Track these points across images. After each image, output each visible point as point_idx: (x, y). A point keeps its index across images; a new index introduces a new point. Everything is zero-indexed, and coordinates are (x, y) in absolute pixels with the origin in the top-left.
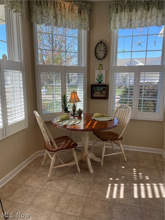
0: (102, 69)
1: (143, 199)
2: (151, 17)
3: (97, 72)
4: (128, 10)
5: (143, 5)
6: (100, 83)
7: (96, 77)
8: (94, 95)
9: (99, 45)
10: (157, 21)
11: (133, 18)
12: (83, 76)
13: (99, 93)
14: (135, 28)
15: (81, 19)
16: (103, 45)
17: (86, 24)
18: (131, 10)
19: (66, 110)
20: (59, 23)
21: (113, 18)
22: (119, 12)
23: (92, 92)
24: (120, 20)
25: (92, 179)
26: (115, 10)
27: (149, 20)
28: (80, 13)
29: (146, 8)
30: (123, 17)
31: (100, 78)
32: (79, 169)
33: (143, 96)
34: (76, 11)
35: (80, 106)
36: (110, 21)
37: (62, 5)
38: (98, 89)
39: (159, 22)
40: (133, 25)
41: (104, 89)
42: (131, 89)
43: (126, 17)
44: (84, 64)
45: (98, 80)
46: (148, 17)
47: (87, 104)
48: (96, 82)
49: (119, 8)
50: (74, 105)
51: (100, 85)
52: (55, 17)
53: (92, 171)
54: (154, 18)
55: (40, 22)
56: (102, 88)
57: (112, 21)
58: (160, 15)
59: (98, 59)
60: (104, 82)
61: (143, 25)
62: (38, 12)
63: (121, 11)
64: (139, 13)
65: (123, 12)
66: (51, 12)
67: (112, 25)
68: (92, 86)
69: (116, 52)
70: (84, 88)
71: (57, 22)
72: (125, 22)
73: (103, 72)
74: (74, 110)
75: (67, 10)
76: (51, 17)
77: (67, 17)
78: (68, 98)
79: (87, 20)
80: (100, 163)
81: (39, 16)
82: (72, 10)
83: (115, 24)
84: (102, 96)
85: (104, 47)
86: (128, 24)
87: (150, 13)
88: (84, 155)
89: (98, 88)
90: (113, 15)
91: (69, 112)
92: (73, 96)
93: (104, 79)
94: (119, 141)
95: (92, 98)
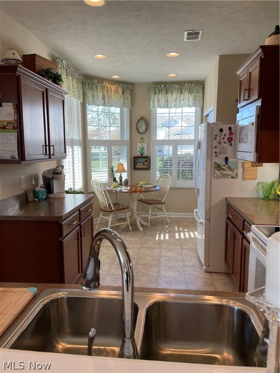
0: (144, 142)
1: (182, 239)
2: (183, 100)
3: (139, 145)
4: (165, 93)
5: (177, 90)
6: (142, 155)
7: (138, 149)
8: (137, 167)
9: (141, 121)
10: (189, 103)
11: (169, 100)
12: (126, 149)
13: (141, 164)
14: (171, 107)
15: (124, 98)
16: (143, 121)
17: (129, 103)
18: (167, 93)
19: (115, 179)
20: (106, 103)
21: (152, 99)
22: (157, 93)
23: (135, 164)
24: (158, 101)
25: (142, 234)
26: (153, 92)
27: (182, 102)
28: (123, 93)
29: (180, 92)
30: (160, 98)
31: (142, 150)
32: (130, 228)
33: (181, 166)
34: (120, 93)
35: (125, 176)
36: (149, 101)
37: (109, 88)
38: (141, 161)
39: (190, 104)
40: (169, 106)
41: (146, 161)
42: (170, 160)
43: (163, 98)
44: (127, 137)
45: (140, 152)
46: (181, 99)
47: (131, 175)
48: (138, 154)
49: (157, 90)
50: (121, 175)
51: (142, 157)
52: (104, 98)
53: (141, 229)
54: (186, 100)
55: (92, 103)
56: (144, 160)
57: (151, 101)
58: (191, 98)
59: (139, 133)
60: (145, 154)
61: (177, 106)
62: (90, 95)
63: (159, 93)
64: (174, 96)
65: (161, 94)
66: (100, 95)
67: (152, 105)
68: (135, 157)
69: (156, 127)
70: (127, 160)
71: (105, 103)
72: (162, 102)
73: (145, 145)
74: (121, 181)
75: (113, 92)
76: (100, 99)
77: (113, 98)
78: (115, 169)
79: (130, 99)
80: (148, 225)
81: (91, 99)
82: (117, 91)
83: (154, 104)
84: (144, 167)
85: (145, 123)
86: (165, 105)
87: (183, 96)
88: (133, 218)
89: (141, 159)
90: (152, 96)
91: (117, 181)
92: (120, 167)
93: (146, 151)
94: (163, 205)
95: (135, 169)
